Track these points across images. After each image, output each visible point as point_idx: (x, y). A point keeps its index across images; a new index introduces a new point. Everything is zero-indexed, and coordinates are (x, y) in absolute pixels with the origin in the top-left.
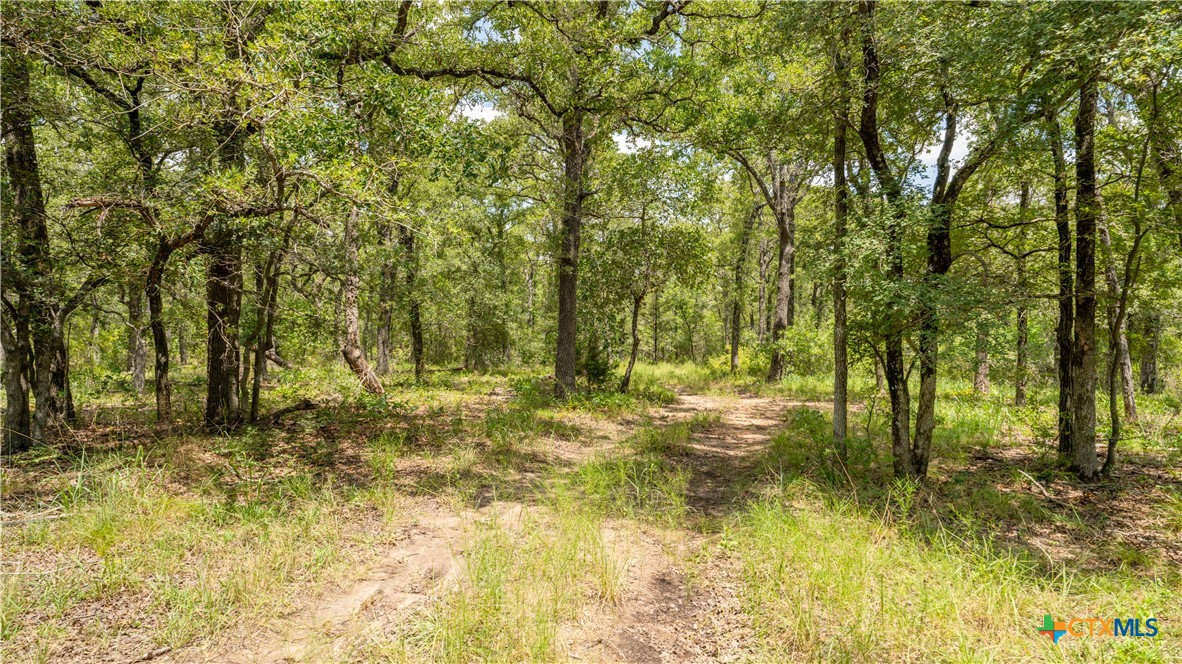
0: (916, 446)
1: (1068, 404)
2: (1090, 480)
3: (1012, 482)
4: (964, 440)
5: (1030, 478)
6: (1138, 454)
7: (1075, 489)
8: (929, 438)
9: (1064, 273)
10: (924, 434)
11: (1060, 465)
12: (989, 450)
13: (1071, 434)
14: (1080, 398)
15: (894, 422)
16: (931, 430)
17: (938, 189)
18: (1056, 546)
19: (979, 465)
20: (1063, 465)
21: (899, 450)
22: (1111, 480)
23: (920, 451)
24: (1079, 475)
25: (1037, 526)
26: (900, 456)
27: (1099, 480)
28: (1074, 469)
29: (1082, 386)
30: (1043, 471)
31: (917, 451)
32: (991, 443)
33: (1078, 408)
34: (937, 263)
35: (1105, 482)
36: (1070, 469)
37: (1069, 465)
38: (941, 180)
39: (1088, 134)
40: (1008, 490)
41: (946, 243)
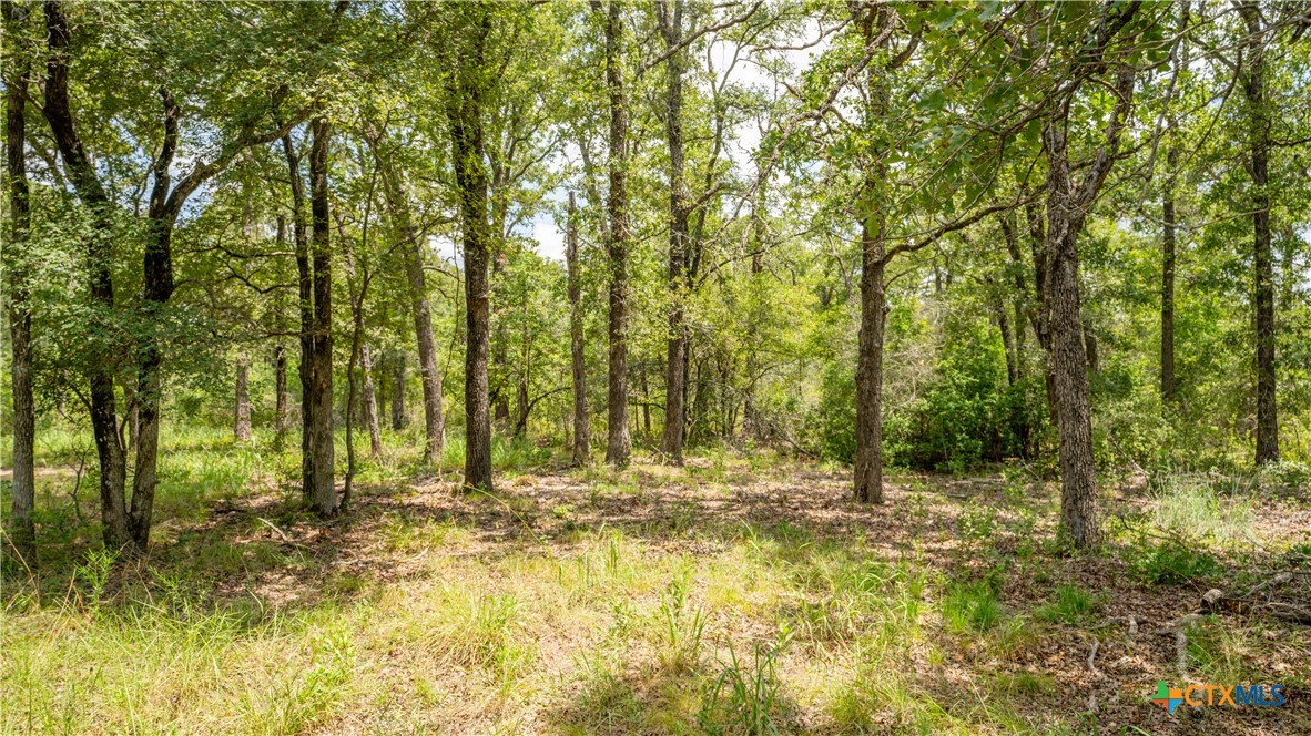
0: (134, 508)
1: (311, 443)
2: (330, 517)
3: (252, 532)
4: (209, 493)
5: (270, 524)
6: (376, 486)
7: (314, 528)
8: (150, 496)
9: (304, 310)
10: (145, 492)
11: (303, 507)
12: (236, 502)
13: (314, 472)
14: (320, 436)
15: (103, 482)
16: (152, 487)
17: (156, 201)
18: (283, 590)
19: (219, 519)
20: (306, 506)
21: (110, 516)
22: (348, 514)
23: (139, 513)
24: (318, 513)
25: (268, 574)
26: (111, 524)
27: (337, 516)
28: (315, 508)
29: (322, 424)
30: (283, 515)
31: (134, 514)
32: (239, 493)
33: (319, 446)
34: (156, 289)
35: (343, 516)
36: (312, 510)
37: (311, 505)
38: (159, 192)
39: (321, 173)
40: (247, 541)
41: (166, 266)
